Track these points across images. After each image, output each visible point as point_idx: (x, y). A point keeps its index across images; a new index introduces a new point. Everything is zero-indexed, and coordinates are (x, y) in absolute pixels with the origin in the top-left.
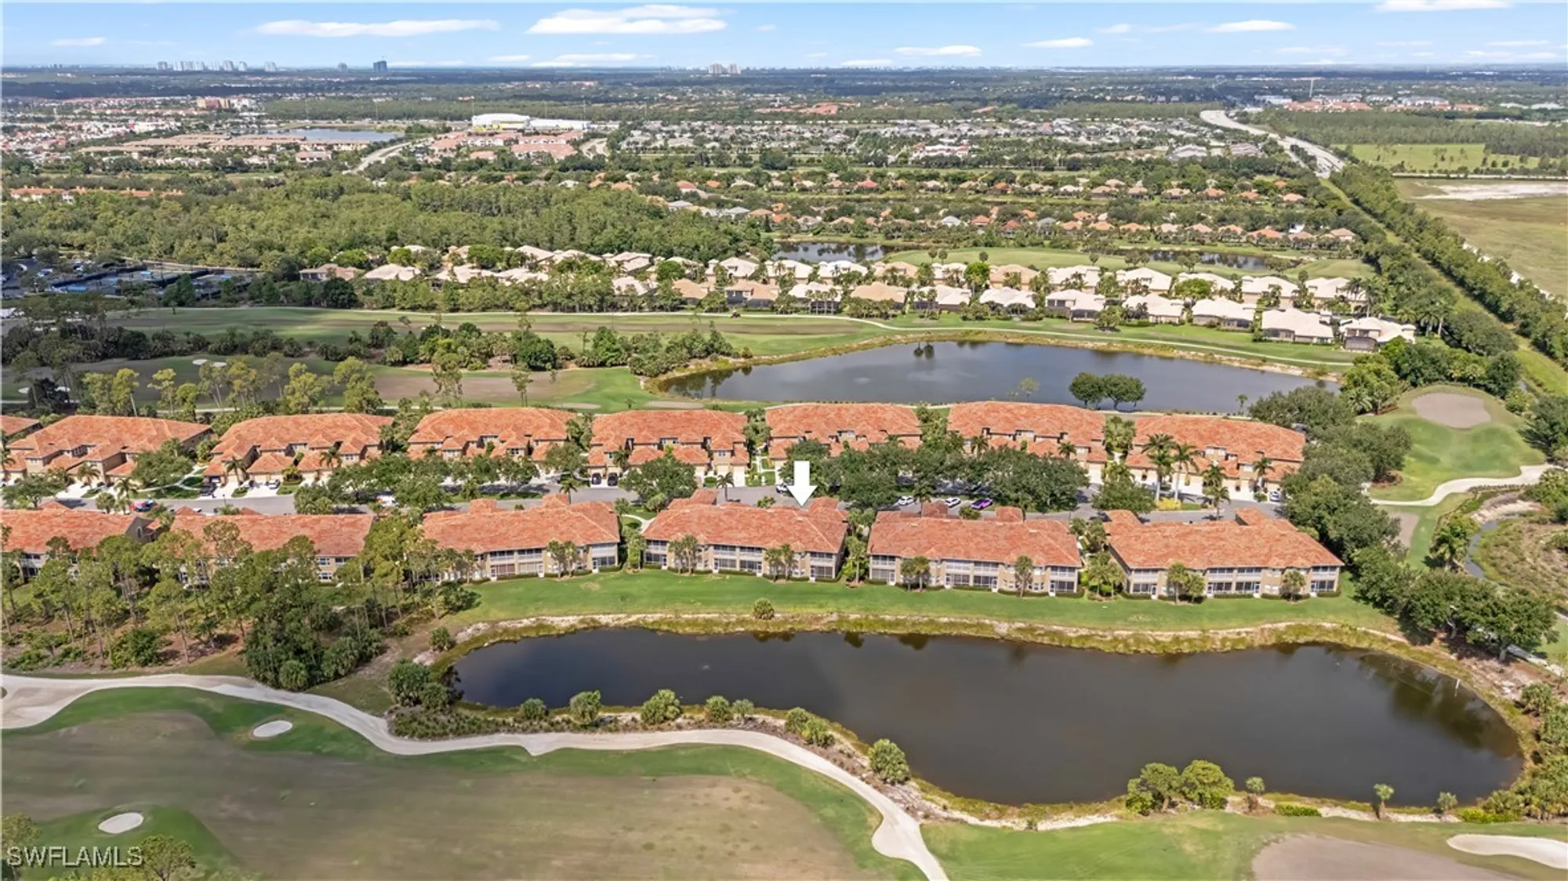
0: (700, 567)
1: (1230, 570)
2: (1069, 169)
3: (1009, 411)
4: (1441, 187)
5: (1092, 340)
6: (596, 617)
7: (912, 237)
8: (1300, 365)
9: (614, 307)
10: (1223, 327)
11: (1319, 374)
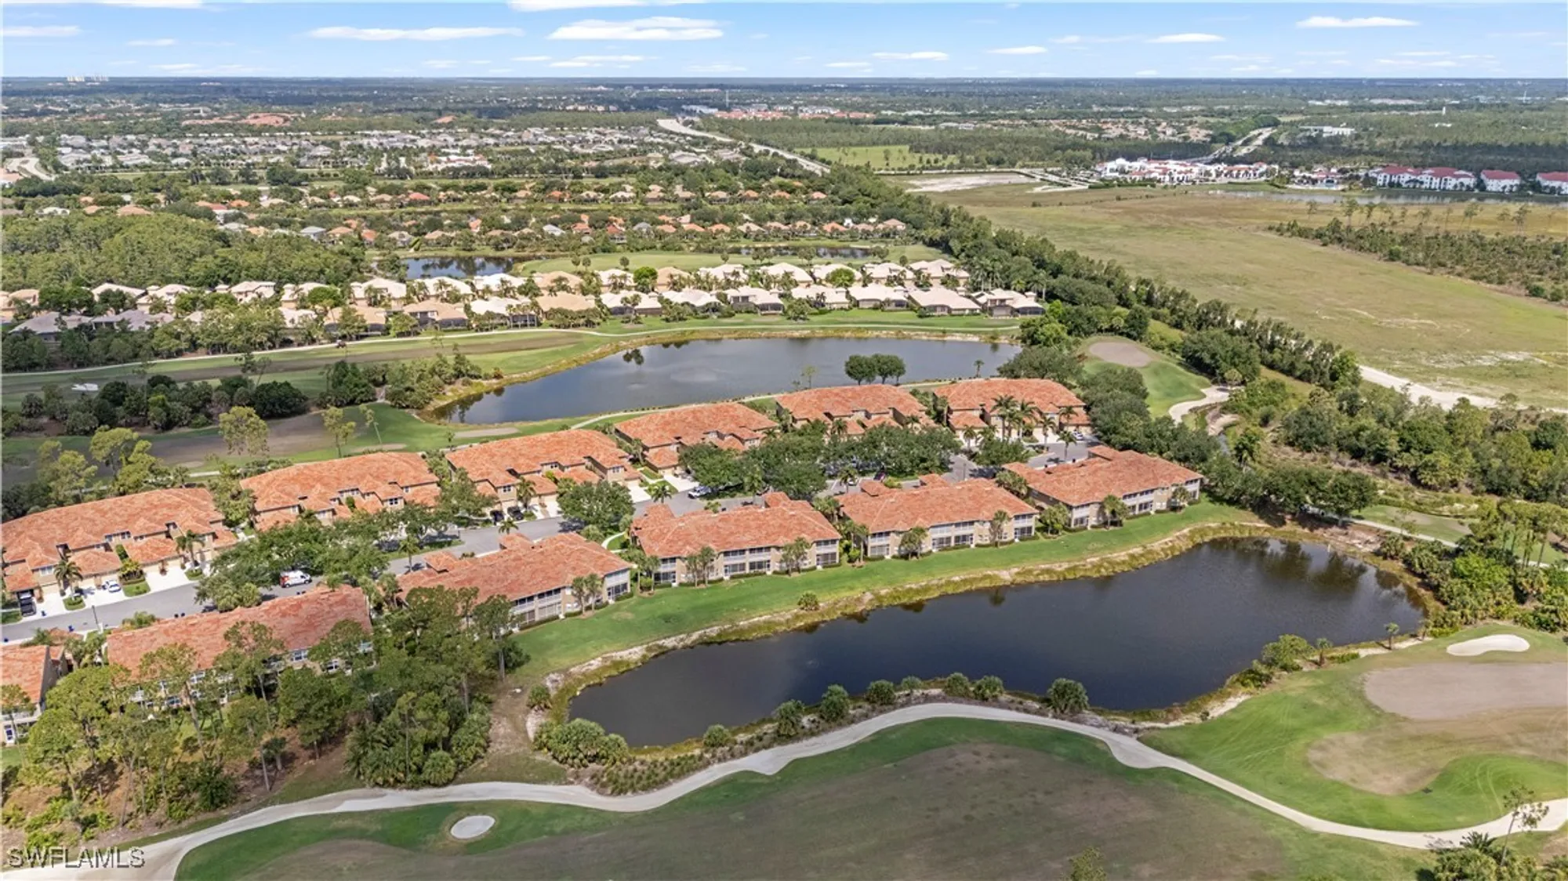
0: (712, 577)
1: (1135, 495)
2: (597, 177)
3: (837, 395)
4: (911, 182)
5: (797, 330)
6: (660, 643)
7: (524, 247)
8: (975, 333)
9: (287, 343)
10: (888, 308)
11: (993, 338)
